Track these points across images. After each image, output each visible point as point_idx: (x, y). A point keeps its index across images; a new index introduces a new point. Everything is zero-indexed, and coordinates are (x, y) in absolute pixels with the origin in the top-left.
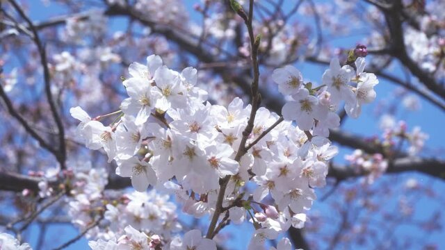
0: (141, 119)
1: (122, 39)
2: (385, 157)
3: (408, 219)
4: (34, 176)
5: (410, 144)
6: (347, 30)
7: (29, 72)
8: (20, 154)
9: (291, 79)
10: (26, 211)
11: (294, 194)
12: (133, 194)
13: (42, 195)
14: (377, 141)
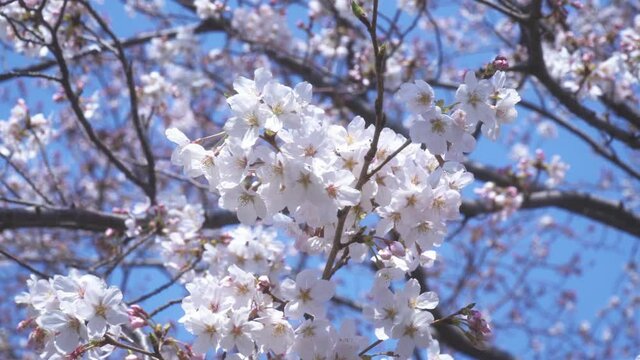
0: (249, 141)
1: (218, 57)
2: (520, 190)
3: (542, 262)
4: (119, 213)
5: (548, 175)
6: (474, 47)
7: (112, 94)
8: (102, 187)
9: (421, 96)
10: (111, 254)
11: (423, 227)
12: (236, 231)
13: (129, 234)
14: (511, 172)
